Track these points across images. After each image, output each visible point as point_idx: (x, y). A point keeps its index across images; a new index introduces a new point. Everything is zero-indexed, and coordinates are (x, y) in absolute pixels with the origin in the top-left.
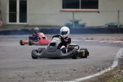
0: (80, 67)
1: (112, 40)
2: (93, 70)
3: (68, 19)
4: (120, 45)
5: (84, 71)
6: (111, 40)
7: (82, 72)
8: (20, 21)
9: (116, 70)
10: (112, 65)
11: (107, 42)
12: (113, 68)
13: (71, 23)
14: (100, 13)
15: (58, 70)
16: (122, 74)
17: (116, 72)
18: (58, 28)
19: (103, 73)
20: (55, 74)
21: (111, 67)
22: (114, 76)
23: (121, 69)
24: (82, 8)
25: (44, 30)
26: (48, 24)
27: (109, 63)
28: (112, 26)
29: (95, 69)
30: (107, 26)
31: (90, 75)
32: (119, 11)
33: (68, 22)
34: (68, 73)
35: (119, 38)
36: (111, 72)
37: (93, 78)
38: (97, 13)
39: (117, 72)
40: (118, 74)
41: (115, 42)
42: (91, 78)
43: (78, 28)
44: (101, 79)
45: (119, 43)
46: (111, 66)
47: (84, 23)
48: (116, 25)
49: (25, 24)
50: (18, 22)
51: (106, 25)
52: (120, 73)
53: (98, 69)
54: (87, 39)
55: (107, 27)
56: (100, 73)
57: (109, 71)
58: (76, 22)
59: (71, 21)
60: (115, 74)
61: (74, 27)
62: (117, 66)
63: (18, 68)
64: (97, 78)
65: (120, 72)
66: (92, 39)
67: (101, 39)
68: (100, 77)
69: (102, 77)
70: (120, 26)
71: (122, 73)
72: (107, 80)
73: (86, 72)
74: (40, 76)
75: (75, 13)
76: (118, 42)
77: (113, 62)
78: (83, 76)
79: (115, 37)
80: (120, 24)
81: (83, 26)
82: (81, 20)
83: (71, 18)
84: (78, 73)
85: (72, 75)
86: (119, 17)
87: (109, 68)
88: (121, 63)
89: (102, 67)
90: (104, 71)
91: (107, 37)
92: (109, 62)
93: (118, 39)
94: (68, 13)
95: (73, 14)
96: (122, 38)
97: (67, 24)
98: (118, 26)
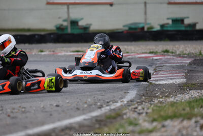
0: (67, 101)
1: (134, 52)
2: (91, 105)
3: (59, 18)
5: (74, 107)
6: (132, 53)
7: (72, 109)
9: (129, 106)
10: (126, 95)
11: (126, 56)
12: (125, 102)
13: (65, 24)
14: (114, 7)
15: (31, 107)
16: (138, 111)
17: (128, 109)
18: (42, 33)
19: (107, 111)
20: (23, 112)
21: (122, 100)
22: (125, 117)
23: (139, 103)
26: (26, 27)
27: (121, 92)
28: (135, 29)
29: (95, 105)
30: (127, 28)
31: (84, 114)
32: (145, 3)
33: (60, 22)
34: (46, 112)
36: (119, 109)
37: (88, 119)
38: (108, 7)
39: (132, 108)
40: (131, 112)
41: (139, 56)
42: (85, 119)
43: (76, 32)
45: (146, 58)
46: (122, 98)
47: (87, 25)
48: (141, 26)
51: (124, 26)
52: (136, 110)
53: (99, 104)
55: (127, 31)
56: (101, 110)
57: (117, 107)
58: (74, 23)
59: (65, 21)
61: (69, 31)
62: (136, 97)
64: (94, 121)
65: (136, 108)
68: (99, 118)
69: (103, 118)
70: (148, 28)
71: (140, 110)
72: (111, 123)
73: (78, 109)
75: (70, 6)
76: (143, 55)
77: (129, 91)
78: (71, 117)
80: (148, 26)
81: (86, 28)
82: (82, 19)
83: (65, 16)
84: (63, 111)
85: (51, 115)
86: (145, 13)
87: (119, 102)
88: (142, 92)
89: (107, 101)
91: (126, 47)
93: (144, 51)
94: (60, 6)
95: (68, 8)
96: (153, 49)
97: (58, 26)
98: (146, 29)
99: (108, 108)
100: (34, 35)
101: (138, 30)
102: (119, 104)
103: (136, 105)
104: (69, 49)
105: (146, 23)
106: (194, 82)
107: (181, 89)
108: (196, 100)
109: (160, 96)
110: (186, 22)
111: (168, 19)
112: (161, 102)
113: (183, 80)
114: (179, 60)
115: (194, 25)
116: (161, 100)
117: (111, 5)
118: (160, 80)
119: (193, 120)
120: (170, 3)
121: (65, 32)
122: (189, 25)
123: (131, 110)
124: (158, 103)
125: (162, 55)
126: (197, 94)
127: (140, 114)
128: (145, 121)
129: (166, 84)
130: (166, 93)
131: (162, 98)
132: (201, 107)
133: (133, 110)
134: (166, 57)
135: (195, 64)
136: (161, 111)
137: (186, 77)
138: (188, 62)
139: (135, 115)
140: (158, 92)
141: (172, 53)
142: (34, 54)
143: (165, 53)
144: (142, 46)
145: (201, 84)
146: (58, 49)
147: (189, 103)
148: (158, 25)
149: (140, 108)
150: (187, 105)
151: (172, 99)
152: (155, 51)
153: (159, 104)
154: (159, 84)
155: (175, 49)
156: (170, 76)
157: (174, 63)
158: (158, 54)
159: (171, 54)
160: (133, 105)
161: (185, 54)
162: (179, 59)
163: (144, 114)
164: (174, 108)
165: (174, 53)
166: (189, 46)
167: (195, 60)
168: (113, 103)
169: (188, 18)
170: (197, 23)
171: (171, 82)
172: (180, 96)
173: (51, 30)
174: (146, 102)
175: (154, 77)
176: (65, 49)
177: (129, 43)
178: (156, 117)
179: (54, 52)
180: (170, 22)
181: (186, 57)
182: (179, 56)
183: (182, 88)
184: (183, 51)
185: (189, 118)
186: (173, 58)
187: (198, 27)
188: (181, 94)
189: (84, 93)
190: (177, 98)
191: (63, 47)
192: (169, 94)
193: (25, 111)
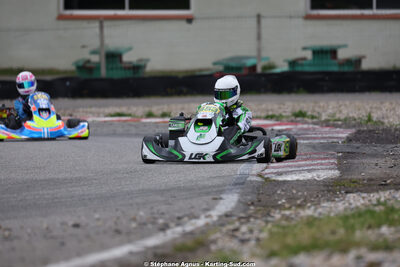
0: (97, 216)
2: (145, 224)
3: (84, 47)
5: (110, 227)
7: (105, 232)
9: (223, 225)
10: (217, 204)
12: (215, 218)
13: (95, 59)
14: (194, 23)
15: (22, 228)
16: (241, 237)
17: (221, 232)
18: (49, 78)
19: (177, 236)
20: (6, 239)
21: (208, 213)
22: (213, 247)
23: (243, 220)
24: (132, 7)
27: (206, 198)
28: (238, 68)
29: (154, 223)
30: (220, 68)
31: (130, 242)
32: (259, 17)
33: (85, 55)
34: (52, 237)
37: (138, 253)
38: (184, 24)
39: (229, 230)
40: (227, 239)
42: (131, 253)
43: (118, 74)
46: (207, 210)
47: (141, 60)
48: (250, 63)
51: (215, 64)
52: (237, 234)
53: (161, 221)
54: (150, 115)
55: (220, 72)
56: (165, 235)
57: (198, 228)
58: (113, 57)
59: (94, 52)
61: (103, 73)
62: (236, 208)
65: (236, 230)
66: (164, 115)
68: (159, 251)
70: (264, 68)
71: (244, 234)
73: (118, 232)
75: (106, 24)
77: (222, 196)
78: (104, 247)
80: (264, 63)
81: (137, 68)
82: (130, 49)
83: (95, 44)
85: (63, 244)
86: (259, 37)
87: (203, 217)
88: (249, 198)
89: (177, 215)
92: (208, 194)
93: (255, 115)
94: (84, 24)
95: (101, 28)
96: (272, 110)
97: (81, 64)
98: (259, 70)
99: (179, 229)
101: (244, 72)
102: (201, 222)
103: (237, 224)
104: (102, 110)
105: (259, 57)
106: (355, 177)
107: (329, 191)
108: (359, 214)
109: (287, 205)
110: (342, 55)
111: (305, 49)
112: (287, 218)
113: (332, 172)
114: (326, 133)
115: (358, 61)
116: (287, 213)
117: (189, 20)
118: (286, 173)
119: (352, 254)
120: (308, 17)
121: (95, 75)
122: (348, 62)
123: (227, 234)
124: (281, 219)
125: (292, 121)
126: (362, 201)
127: (243, 241)
128: (253, 255)
129: (297, 180)
130: (298, 199)
131: (290, 208)
132: (370, 227)
133: (230, 233)
134: (300, 126)
135: (357, 140)
136: (285, 235)
137: (339, 167)
138: (344, 135)
139: (233, 244)
140: (281, 196)
141: (313, 117)
143: (299, 119)
145: (370, 180)
146: (81, 110)
147: (345, 218)
148: (285, 61)
149: (244, 229)
150: (340, 222)
151: (309, 212)
152: (277, 114)
153: (284, 223)
154: (285, 182)
155: (317, 109)
156: (307, 165)
157: (315, 138)
158: (284, 119)
159: (310, 121)
160: (229, 223)
161: (339, 120)
162: (327, 129)
163: (253, 243)
164: (314, 230)
165: (316, 118)
166: (347, 103)
167: (359, 132)
168: (190, 219)
169: (345, 46)
170: (364, 57)
171: (309, 176)
172: (325, 204)
173: (65, 72)
174: (256, 218)
175: (273, 168)
176: (93, 109)
178: (276, 247)
179: (71, 115)
180: (309, 55)
181: (340, 126)
182: (327, 123)
183: (331, 189)
184: (334, 115)
185: (344, 250)
186: (314, 129)
187: (366, 65)
188: (328, 200)
189: (131, 198)
190: (320, 210)
191: (91, 107)
192: (305, 201)
193: (10, 235)
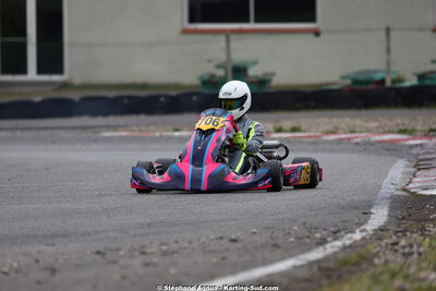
0: (254, 230)
1: (368, 130)
2: (301, 238)
3: (210, 61)
4: (395, 150)
5: (267, 242)
6: (362, 132)
7: (263, 246)
8: (40, 71)
9: (380, 239)
10: (369, 219)
11: (349, 139)
12: (371, 233)
13: (220, 73)
14: (322, 35)
15: (176, 242)
16: (401, 251)
17: (380, 246)
18: (174, 93)
19: (336, 249)
20: (164, 254)
21: (362, 227)
22: (376, 261)
23: (400, 234)
24: (257, 20)
25: (125, 101)
26: (139, 79)
27: (356, 212)
28: (367, 82)
29: (308, 237)
30: (349, 82)
31: (291, 256)
32: (388, 30)
33: (210, 69)
34: (211, 252)
35: (390, 124)
36: (362, 246)
37: (302, 266)
38: (311, 37)
39: (387, 244)
40: (388, 252)
41: (378, 138)
42: (295, 267)
44: (329, 269)
45: (392, 142)
46: (362, 224)
47: (266, 75)
48: (378, 76)
49: (56, 78)
50: (32, 74)
51: (343, 78)
52: (396, 247)
53: (318, 235)
54: (279, 130)
55: (348, 86)
57: (355, 241)
58: (240, 71)
59: (219, 67)
60: (378, 252)
62: (388, 222)
63: (35, 237)
64: (315, 269)
65: (396, 244)
66: (294, 130)
67: (329, 128)
68: (324, 265)
69: (331, 264)
70: (394, 82)
71: (403, 247)
72: (351, 273)
73: (275, 245)
74: (113, 262)
75: (233, 37)
76: (387, 137)
77: (372, 210)
78: (265, 262)
79: (376, 121)
80: (393, 76)
81: (263, 82)
82: (255, 63)
83: (222, 57)
84: (247, 251)
85: (224, 258)
86: (388, 50)
87: (357, 231)
88: (399, 212)
89: (332, 229)
90: (338, 244)
91: (347, 120)
92: (357, 208)
93: (386, 129)
94: (210, 37)
95: (228, 41)
96: (403, 125)
97: (206, 78)
98: (388, 83)
100: (157, 98)
101: (370, 87)
102: (357, 236)
103: (394, 238)
105: (388, 70)
111: (434, 62)
123: (387, 247)
125: (426, 136)
127: (405, 255)
133: (389, 247)
134: (434, 140)
142: (158, 134)
144: (380, 118)
148: (414, 74)
152: (410, 128)
158: (418, 133)
160: (386, 238)
163: (416, 256)
168: (346, 233)
173: (191, 87)
174: (412, 232)
175: (417, 182)
177: (354, 112)
189: (280, 213)
193: (167, 250)
